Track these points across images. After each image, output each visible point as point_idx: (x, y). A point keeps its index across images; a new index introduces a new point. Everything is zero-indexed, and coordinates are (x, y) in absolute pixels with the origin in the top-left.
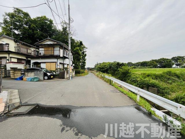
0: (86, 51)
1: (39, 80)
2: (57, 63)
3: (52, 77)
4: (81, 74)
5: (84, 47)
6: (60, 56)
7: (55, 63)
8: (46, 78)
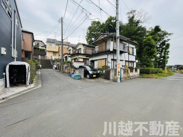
0: (168, 40)
1: (80, 79)
2: (107, 60)
3: (94, 76)
4: (150, 76)
5: (165, 34)
6: (110, 50)
7: (105, 60)
8: (88, 76)
